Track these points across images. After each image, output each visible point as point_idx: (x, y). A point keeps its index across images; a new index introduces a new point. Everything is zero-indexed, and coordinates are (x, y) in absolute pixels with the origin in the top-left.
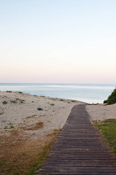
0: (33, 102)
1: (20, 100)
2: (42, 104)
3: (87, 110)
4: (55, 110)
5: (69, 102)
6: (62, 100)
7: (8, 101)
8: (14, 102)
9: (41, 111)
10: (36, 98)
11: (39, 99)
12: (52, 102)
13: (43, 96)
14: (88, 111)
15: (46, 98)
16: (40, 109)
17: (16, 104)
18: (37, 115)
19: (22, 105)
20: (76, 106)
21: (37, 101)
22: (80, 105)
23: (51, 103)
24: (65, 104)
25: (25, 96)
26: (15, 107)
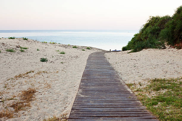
0: (38, 50)
1: (21, 48)
2: (50, 52)
3: (108, 59)
4: (64, 61)
5: (84, 49)
6: (75, 47)
7: (4, 50)
8: (11, 51)
9: (44, 63)
10: (44, 46)
11: (47, 47)
12: (62, 49)
13: (54, 43)
14: (110, 61)
15: (56, 45)
16: (43, 60)
17: (13, 53)
18: (33, 72)
19: (21, 55)
20: (92, 54)
21: (44, 49)
22: (97, 53)
23: (61, 51)
24: (79, 51)
25: (30, 42)
26: (9, 58)
